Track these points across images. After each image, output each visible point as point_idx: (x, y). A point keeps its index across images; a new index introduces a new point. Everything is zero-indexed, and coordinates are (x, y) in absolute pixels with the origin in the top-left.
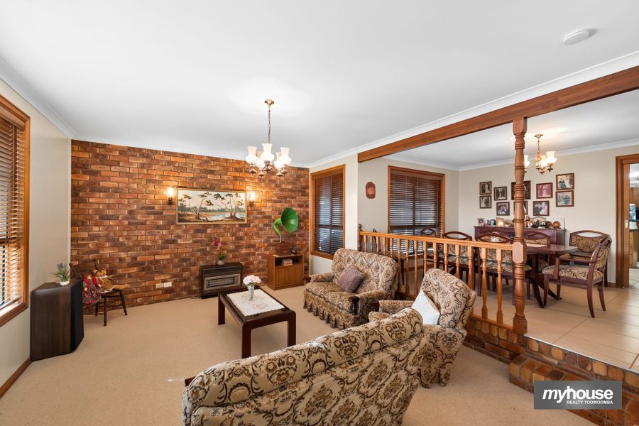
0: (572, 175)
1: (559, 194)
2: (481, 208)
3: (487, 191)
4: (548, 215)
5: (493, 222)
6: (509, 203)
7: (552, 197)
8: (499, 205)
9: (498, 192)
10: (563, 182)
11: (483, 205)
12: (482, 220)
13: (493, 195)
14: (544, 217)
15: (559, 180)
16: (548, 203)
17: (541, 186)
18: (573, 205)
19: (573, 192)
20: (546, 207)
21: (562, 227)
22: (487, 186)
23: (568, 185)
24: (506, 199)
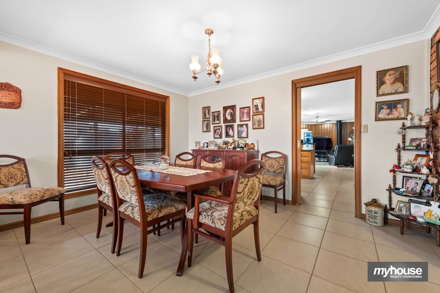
0: (263, 98)
1: (255, 117)
2: (203, 132)
3: (207, 116)
4: (247, 137)
5: (206, 145)
6: (221, 126)
7: (250, 120)
8: (215, 128)
9: (214, 115)
10: (257, 106)
11: (205, 129)
12: (199, 143)
13: (211, 119)
14: (245, 139)
15: (254, 104)
16: (247, 125)
17: (242, 110)
18: (263, 128)
19: (263, 115)
20: (246, 130)
21: (256, 149)
22: (207, 111)
23: (260, 109)
24: (220, 123)
